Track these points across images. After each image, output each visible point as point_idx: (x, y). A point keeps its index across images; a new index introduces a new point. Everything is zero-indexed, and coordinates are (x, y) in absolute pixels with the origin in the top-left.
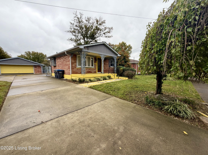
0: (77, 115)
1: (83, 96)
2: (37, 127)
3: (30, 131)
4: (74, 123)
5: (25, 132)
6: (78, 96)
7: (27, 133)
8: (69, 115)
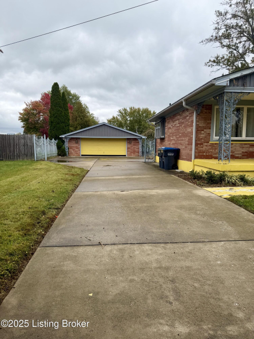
0: (161, 252)
1: (198, 217)
2: (91, 247)
3: (81, 249)
4: (147, 263)
5: (75, 249)
6: (186, 215)
7: (76, 251)
8: (147, 247)
